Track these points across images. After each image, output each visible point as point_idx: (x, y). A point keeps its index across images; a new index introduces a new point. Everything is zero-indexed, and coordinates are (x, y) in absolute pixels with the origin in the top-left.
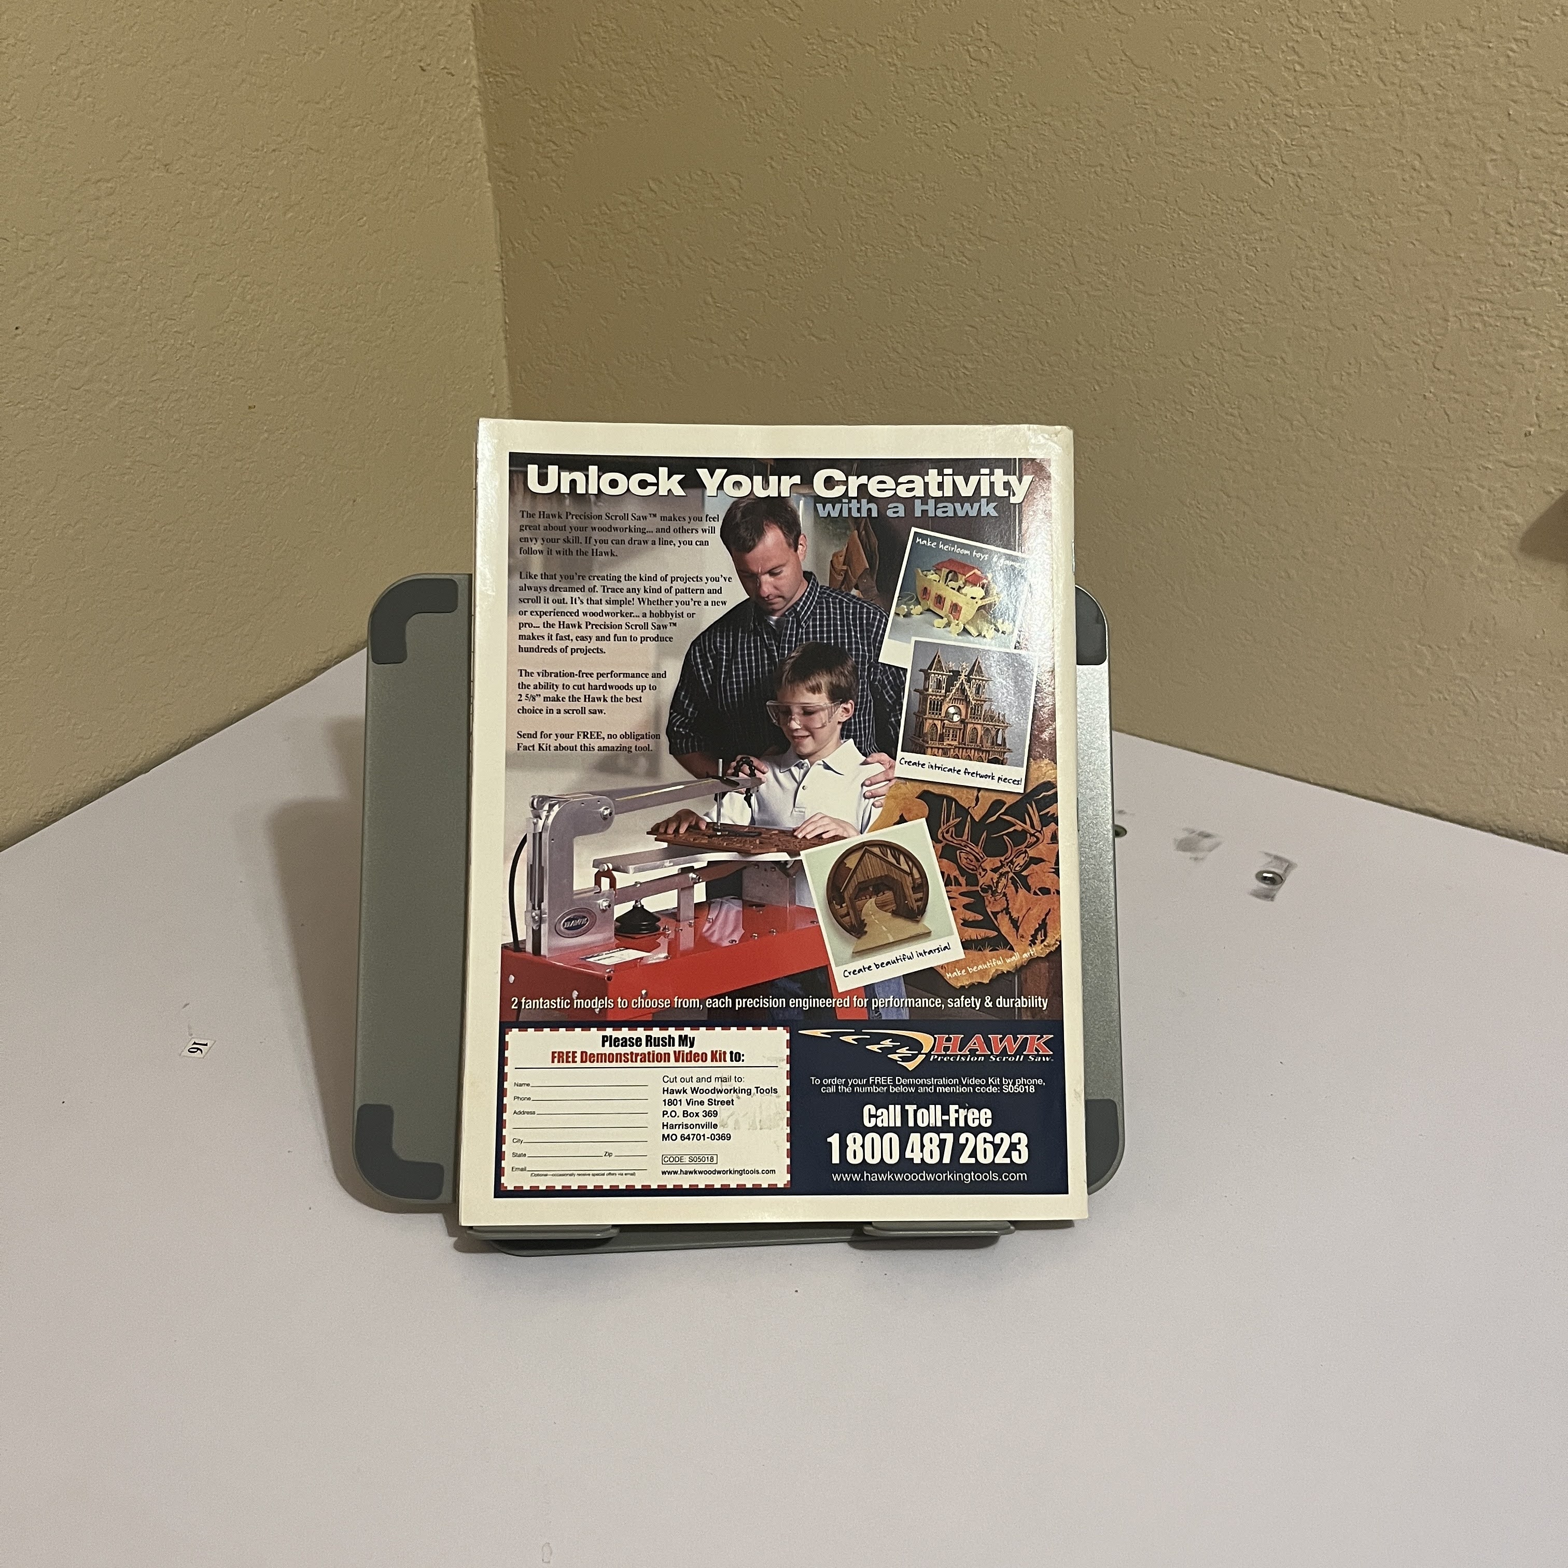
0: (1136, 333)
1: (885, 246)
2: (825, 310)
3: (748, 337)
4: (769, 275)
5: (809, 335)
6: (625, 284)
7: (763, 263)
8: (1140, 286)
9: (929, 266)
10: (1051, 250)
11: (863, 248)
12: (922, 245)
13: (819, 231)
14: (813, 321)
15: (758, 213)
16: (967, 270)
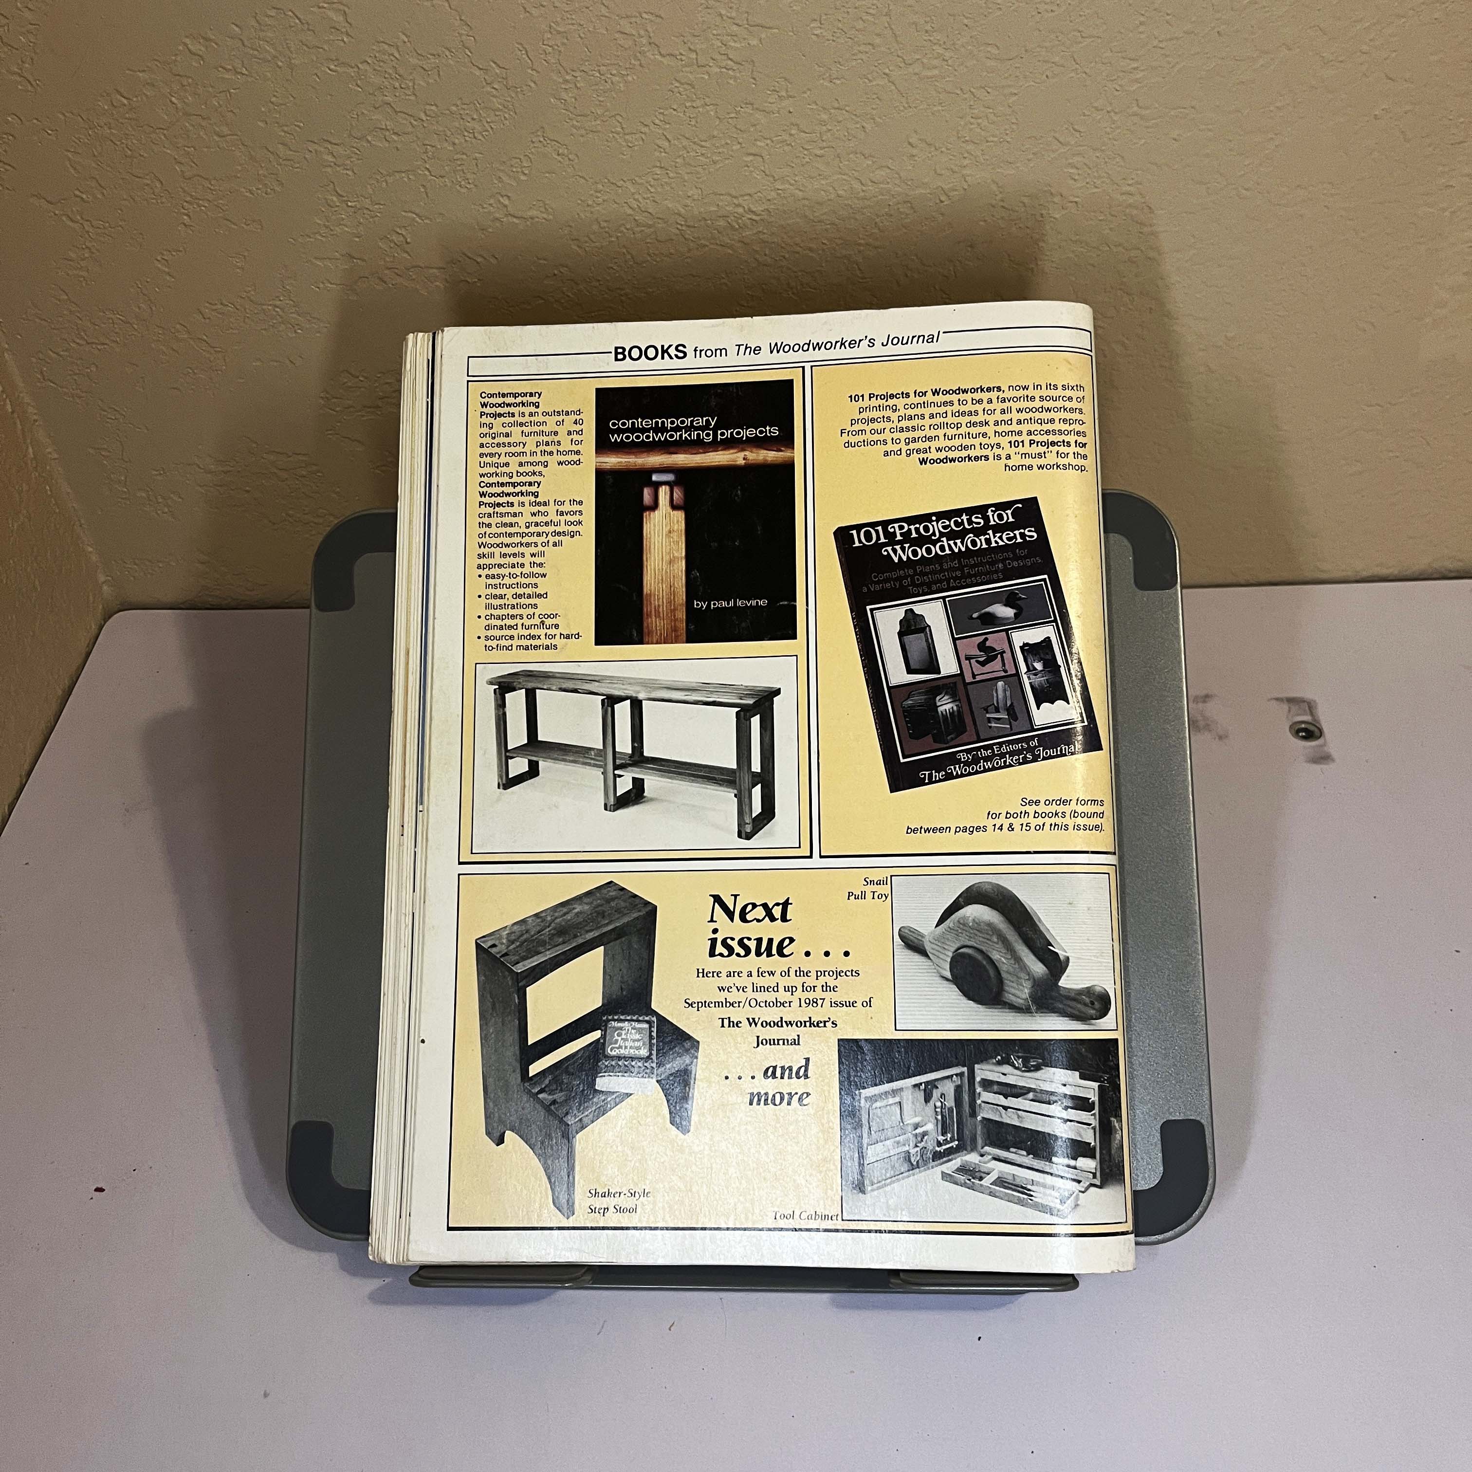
0: (991, 116)
1: (602, 68)
2: (523, 178)
3: (409, 240)
4: (424, 145)
5: (506, 215)
6: (185, 204)
7: (410, 129)
8: (995, 51)
9: (677, 84)
10: (860, 25)
11: (568, 77)
12: (661, 55)
13: (494, 65)
14: (508, 197)
15: (386, 57)
16: (735, 79)
